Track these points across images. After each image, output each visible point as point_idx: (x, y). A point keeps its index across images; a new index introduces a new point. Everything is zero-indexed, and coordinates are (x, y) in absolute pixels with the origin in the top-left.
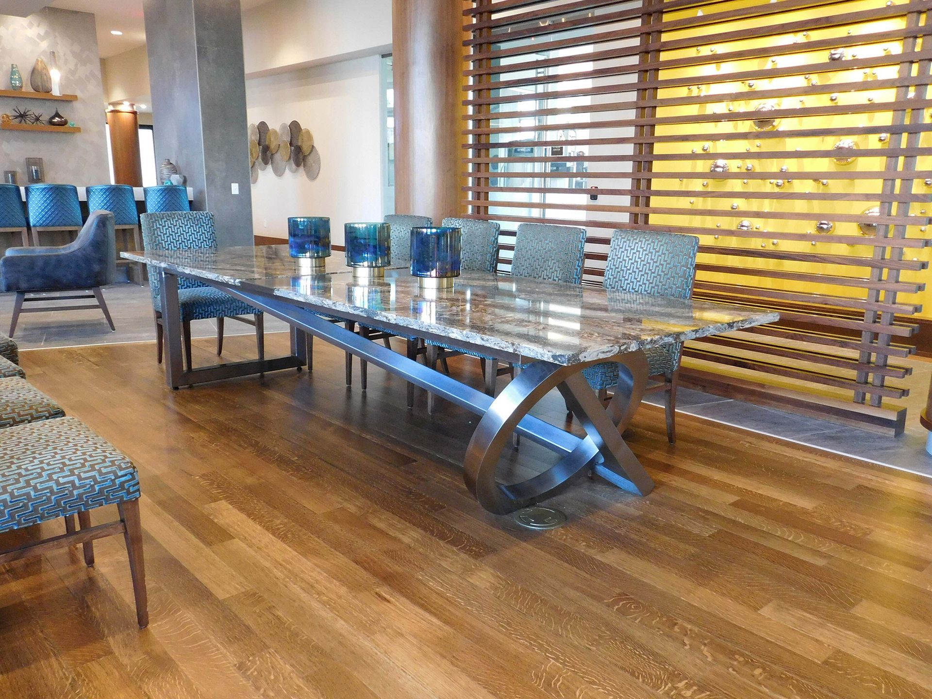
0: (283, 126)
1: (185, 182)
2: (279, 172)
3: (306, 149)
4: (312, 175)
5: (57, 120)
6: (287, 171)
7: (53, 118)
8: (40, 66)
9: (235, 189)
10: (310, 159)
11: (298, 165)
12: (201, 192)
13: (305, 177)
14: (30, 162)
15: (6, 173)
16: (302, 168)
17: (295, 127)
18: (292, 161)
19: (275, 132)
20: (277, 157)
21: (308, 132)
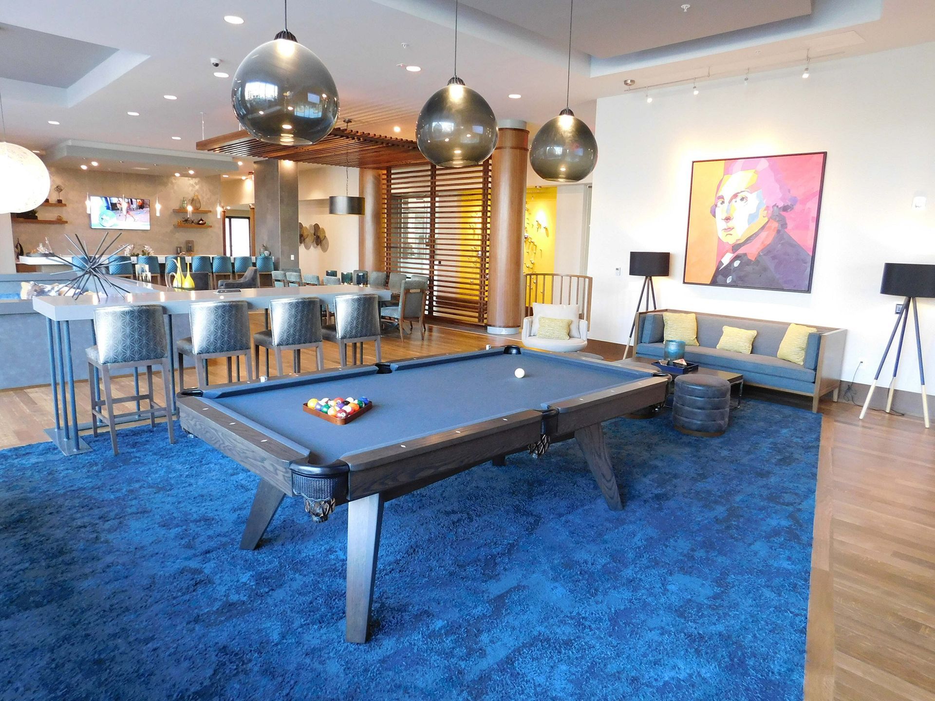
0: (311, 226)
1: (270, 255)
2: (307, 248)
3: (321, 237)
4: (325, 250)
5: (201, 222)
6: (312, 247)
7: (200, 221)
8: (195, 198)
9: (292, 257)
10: (324, 242)
11: (317, 245)
12: (278, 259)
13: (321, 250)
14: (188, 242)
15: (177, 247)
16: (319, 246)
17: (316, 227)
18: (315, 243)
19: (306, 228)
20: (307, 240)
21: (323, 229)
